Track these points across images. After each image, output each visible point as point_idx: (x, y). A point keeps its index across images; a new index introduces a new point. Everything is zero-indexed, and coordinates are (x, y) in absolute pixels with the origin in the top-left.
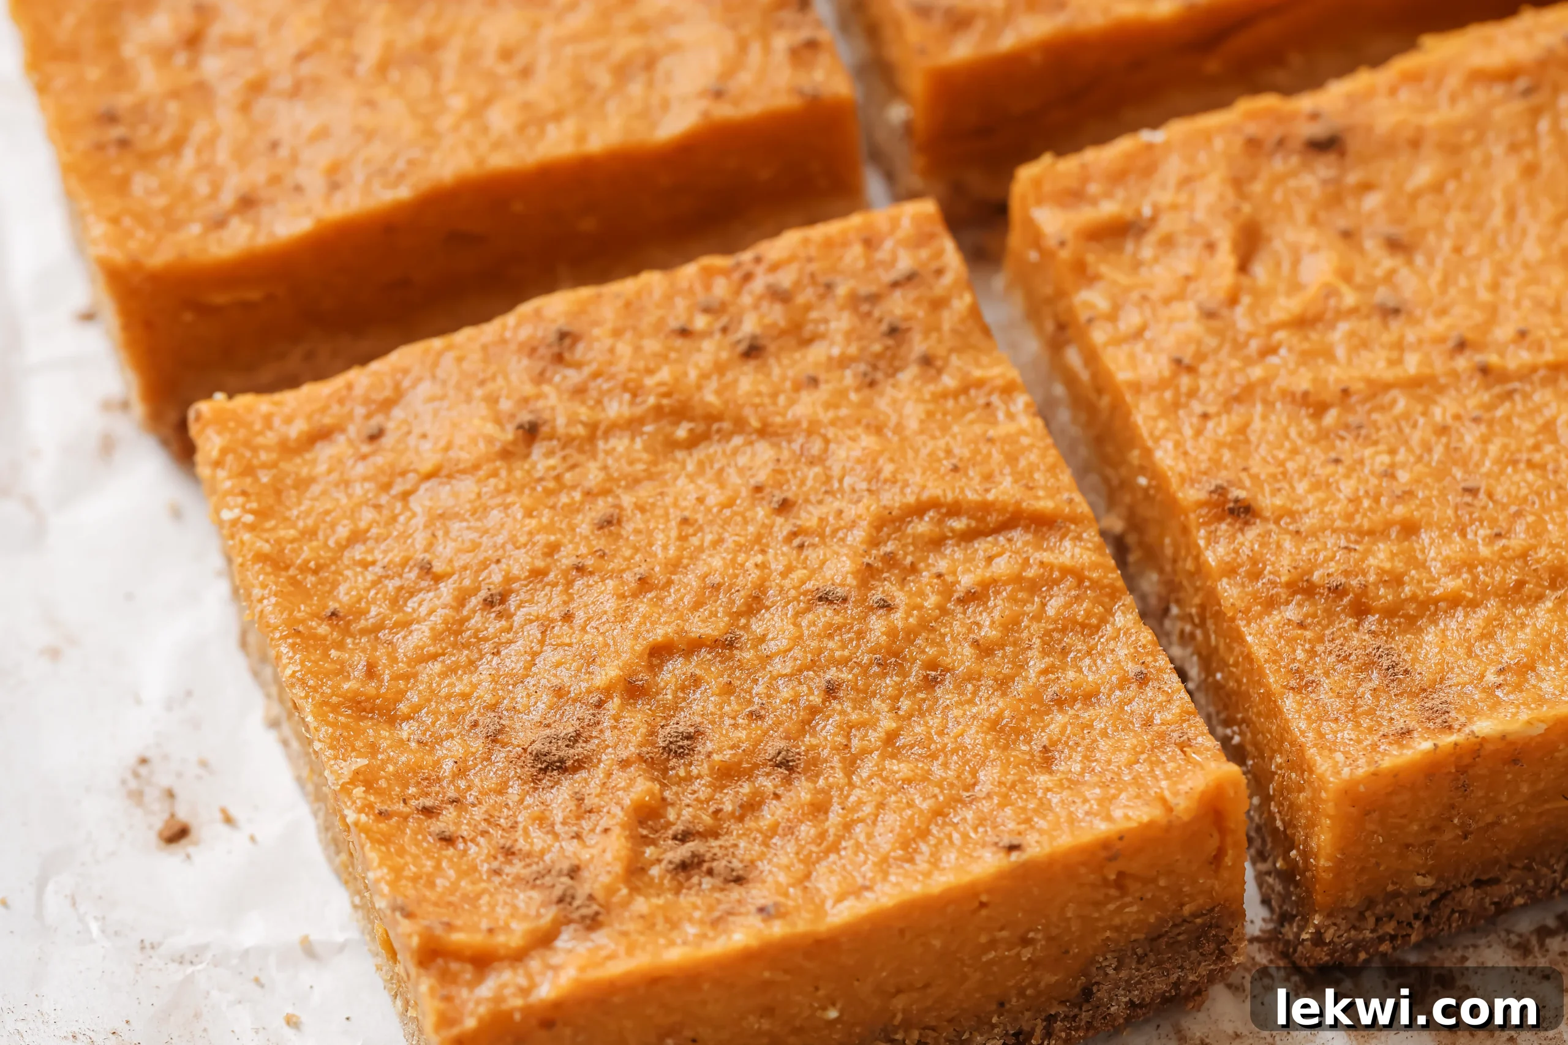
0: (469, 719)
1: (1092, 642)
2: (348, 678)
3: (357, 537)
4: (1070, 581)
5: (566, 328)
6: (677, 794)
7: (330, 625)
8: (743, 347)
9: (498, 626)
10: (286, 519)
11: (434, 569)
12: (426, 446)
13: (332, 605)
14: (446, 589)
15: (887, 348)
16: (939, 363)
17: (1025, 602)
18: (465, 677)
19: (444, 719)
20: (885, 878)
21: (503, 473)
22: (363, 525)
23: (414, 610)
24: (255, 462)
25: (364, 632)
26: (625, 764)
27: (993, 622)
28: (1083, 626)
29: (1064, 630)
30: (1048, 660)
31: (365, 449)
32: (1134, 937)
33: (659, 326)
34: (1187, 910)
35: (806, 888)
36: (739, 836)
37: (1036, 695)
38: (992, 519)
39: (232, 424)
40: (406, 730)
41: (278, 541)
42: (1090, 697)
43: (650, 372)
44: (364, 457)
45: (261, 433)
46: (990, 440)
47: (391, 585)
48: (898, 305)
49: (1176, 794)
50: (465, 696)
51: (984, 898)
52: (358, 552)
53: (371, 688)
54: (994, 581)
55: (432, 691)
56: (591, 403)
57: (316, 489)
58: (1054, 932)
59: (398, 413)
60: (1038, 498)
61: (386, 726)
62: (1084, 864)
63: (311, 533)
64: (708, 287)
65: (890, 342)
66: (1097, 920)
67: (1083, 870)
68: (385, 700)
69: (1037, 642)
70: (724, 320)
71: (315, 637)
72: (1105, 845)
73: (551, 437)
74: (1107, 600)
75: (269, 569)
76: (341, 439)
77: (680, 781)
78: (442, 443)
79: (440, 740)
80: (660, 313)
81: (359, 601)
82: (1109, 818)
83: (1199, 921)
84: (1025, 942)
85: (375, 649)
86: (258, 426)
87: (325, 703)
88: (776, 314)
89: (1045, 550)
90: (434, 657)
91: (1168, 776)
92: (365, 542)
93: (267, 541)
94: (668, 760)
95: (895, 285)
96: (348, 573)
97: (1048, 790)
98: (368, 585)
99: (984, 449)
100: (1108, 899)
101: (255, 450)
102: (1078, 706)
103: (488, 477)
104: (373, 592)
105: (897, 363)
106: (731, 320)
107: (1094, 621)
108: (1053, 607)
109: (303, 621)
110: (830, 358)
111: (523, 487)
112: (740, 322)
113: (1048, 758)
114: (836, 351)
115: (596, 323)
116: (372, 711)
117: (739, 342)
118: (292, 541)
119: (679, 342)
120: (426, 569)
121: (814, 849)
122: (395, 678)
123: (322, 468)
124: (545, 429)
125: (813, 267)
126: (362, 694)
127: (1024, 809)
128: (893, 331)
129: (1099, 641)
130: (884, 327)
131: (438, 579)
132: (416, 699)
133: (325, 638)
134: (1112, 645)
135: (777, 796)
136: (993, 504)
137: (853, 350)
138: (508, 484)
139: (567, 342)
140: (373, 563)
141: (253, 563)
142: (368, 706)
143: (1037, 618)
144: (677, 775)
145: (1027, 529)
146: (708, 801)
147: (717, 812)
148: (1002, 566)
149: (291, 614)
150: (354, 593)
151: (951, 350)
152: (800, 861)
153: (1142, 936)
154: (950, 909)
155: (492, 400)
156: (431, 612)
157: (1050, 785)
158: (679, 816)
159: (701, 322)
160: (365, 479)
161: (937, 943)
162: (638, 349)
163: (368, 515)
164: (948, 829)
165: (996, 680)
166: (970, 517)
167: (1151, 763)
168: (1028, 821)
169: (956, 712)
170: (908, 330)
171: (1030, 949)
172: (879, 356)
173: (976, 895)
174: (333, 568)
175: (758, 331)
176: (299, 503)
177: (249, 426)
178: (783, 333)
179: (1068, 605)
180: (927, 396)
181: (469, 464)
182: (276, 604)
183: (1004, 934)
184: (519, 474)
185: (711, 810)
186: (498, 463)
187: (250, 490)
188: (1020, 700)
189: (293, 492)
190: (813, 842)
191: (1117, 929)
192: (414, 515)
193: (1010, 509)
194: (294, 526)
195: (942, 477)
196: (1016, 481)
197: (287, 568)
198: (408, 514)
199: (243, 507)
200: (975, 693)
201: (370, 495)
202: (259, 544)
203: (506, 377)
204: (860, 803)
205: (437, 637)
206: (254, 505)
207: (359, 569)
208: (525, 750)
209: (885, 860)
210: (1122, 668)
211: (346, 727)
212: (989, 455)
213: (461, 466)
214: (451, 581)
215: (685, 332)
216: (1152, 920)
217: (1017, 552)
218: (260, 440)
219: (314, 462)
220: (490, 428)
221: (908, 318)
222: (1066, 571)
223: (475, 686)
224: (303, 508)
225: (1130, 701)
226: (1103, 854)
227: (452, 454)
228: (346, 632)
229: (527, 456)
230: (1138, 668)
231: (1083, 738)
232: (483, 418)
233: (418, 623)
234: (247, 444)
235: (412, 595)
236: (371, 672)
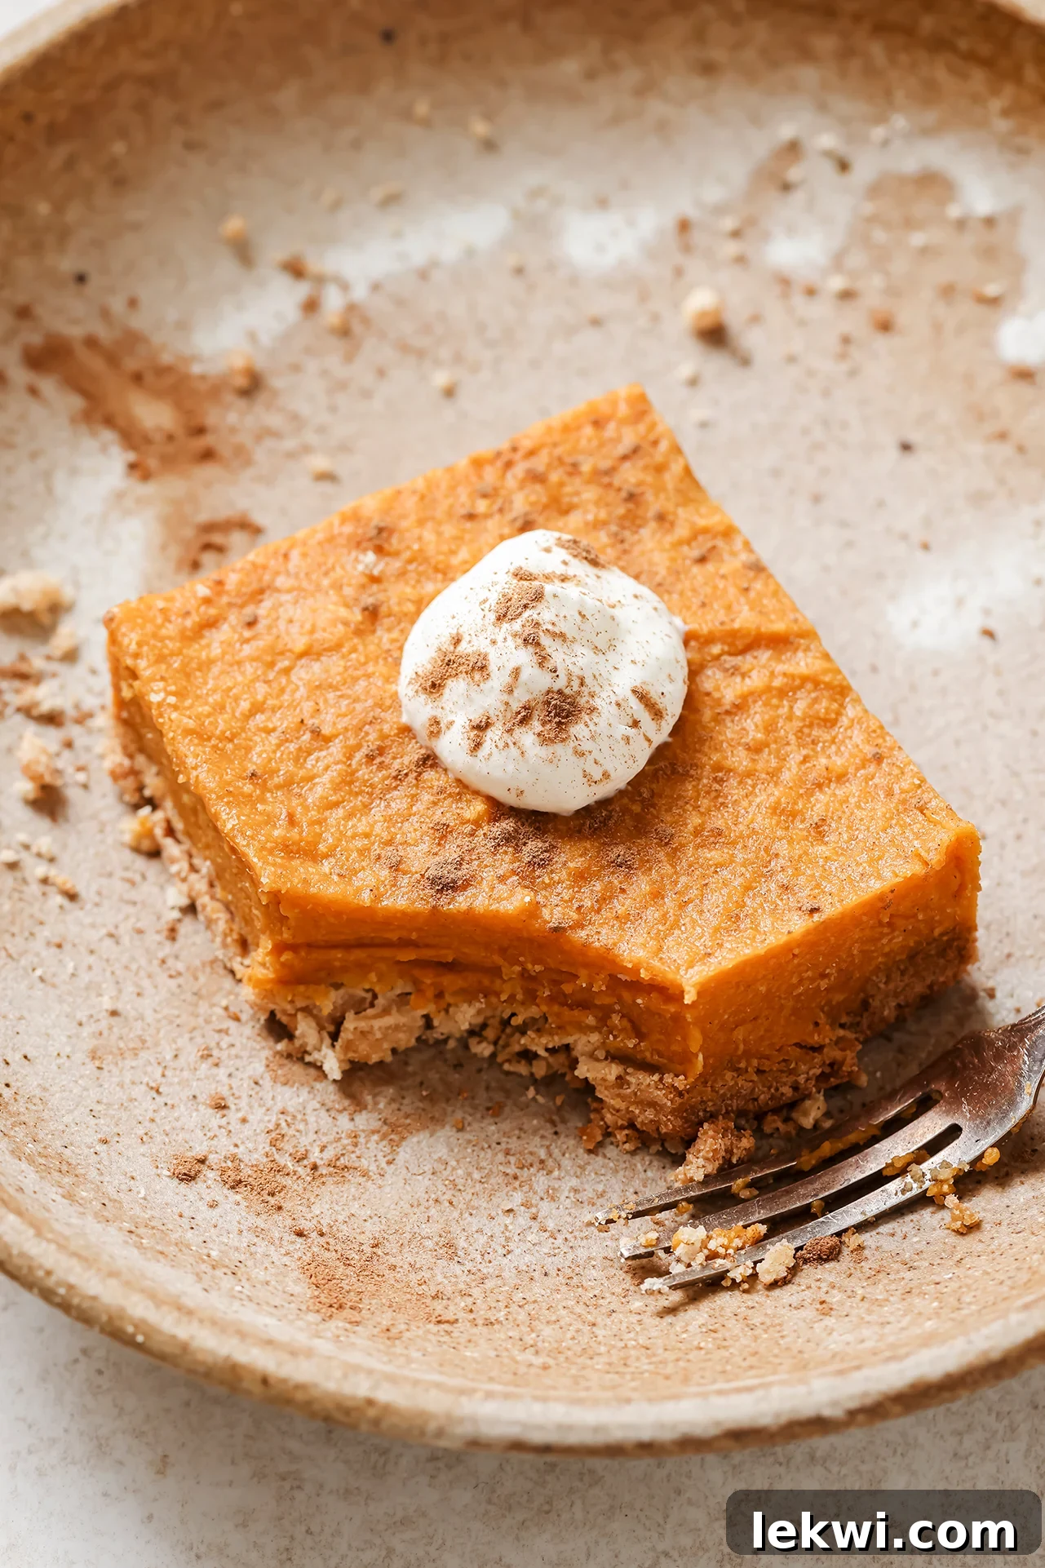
0: (373, 855)
1: (833, 733)
2: (274, 826)
3: (257, 708)
4: (809, 686)
5: (382, 524)
6: (546, 897)
7: (252, 784)
8: (519, 524)
9: (380, 775)
10: (198, 697)
11: (323, 732)
12: (295, 629)
13: (251, 768)
14: (336, 749)
15: (629, 511)
16: (671, 517)
17: (777, 707)
18: (363, 818)
19: (355, 855)
20: (720, 946)
21: (361, 648)
22: (260, 698)
23: (313, 766)
24: (166, 651)
25: (278, 787)
26: (502, 879)
27: (756, 726)
28: (825, 720)
29: (811, 726)
30: (804, 752)
31: (247, 634)
32: (898, 958)
33: (450, 514)
34: (937, 932)
35: (661, 959)
36: (601, 925)
37: (800, 781)
38: (740, 645)
39: (139, 621)
40: (326, 867)
41: (198, 717)
42: (841, 778)
43: (453, 552)
44: (247, 641)
45: (162, 626)
46: (723, 577)
47: (292, 747)
48: (630, 475)
49: (928, 851)
50: (367, 836)
51: (796, 951)
52: (260, 718)
53: (294, 834)
54: (751, 693)
55: (341, 832)
56: (413, 582)
57: (215, 670)
58: (844, 966)
59: (267, 604)
60: (771, 621)
61: (310, 863)
62: (865, 914)
63: (220, 708)
64: (480, 477)
65: (631, 506)
66: (873, 952)
67: (865, 918)
68: (308, 843)
69: (792, 738)
70: (499, 503)
71: (243, 794)
72: (881, 897)
73: (389, 615)
74: (838, 697)
75: (196, 741)
76: (225, 627)
77: (546, 887)
78: (308, 626)
79: (355, 872)
80: (450, 501)
81: (270, 760)
82: (879, 877)
83: (945, 938)
84: (823, 976)
85: (290, 800)
86: (159, 621)
87: (263, 848)
88: (538, 493)
89: (784, 663)
90: (336, 804)
91: (917, 836)
92: (263, 712)
93: (190, 718)
94: (534, 871)
95: (625, 458)
96: (257, 739)
97: (827, 859)
98: (274, 748)
99: (721, 584)
100: (883, 935)
101: (162, 639)
102: (833, 785)
103: (350, 653)
104: (278, 755)
105: (638, 522)
106: (504, 502)
107: (833, 716)
108: (800, 708)
109: (229, 784)
110: (587, 524)
111: (377, 658)
112: (511, 502)
113: (820, 833)
114: (590, 517)
115: (404, 516)
116: (298, 852)
117: (515, 520)
118: (209, 715)
119: (468, 525)
120: (316, 733)
121: (660, 927)
122: (312, 823)
123: (216, 651)
124: (383, 610)
125: (558, 451)
126: (288, 839)
127: (813, 876)
128: (631, 497)
129: (839, 731)
130: (624, 494)
131: (328, 740)
132: (331, 841)
133: (251, 796)
134: (849, 732)
135: (623, 891)
136: (739, 631)
137: (603, 515)
138: (366, 657)
139: (385, 535)
140: (274, 730)
141: (184, 738)
142: (295, 848)
143: (790, 718)
144: (543, 882)
145: (768, 647)
146: (571, 900)
147: (579, 908)
148: (756, 680)
149: (221, 778)
150: (264, 755)
151: (677, 505)
152: (651, 938)
153: (904, 957)
154: (773, 962)
155: (338, 586)
156: (327, 768)
157: (828, 854)
158: (552, 914)
159: (482, 506)
160: (253, 659)
161: (763, 989)
162: (439, 534)
163: (261, 689)
164: (758, 900)
165: (768, 774)
166: (724, 643)
167: (901, 826)
168: (818, 886)
169: (745, 803)
170: (642, 494)
171: (826, 981)
172: (623, 518)
173: (791, 950)
174: (244, 735)
175: (527, 508)
176: (205, 683)
177: (152, 620)
178: (546, 507)
179: (810, 706)
180: (667, 546)
181: (332, 644)
182: (209, 770)
183: (809, 973)
184: (372, 648)
185: (576, 906)
186: (356, 641)
187: (167, 676)
188: (791, 788)
189: (198, 674)
190: (659, 922)
191: (886, 955)
192: (297, 688)
193: (753, 633)
194: (206, 703)
195: (695, 613)
196: (752, 609)
197: (209, 739)
198: (293, 686)
199: (165, 690)
200: (754, 786)
201: (259, 672)
202: (186, 720)
203: (343, 568)
204: (687, 887)
205: (336, 788)
206: (173, 688)
207: (264, 735)
208: (423, 876)
209: (717, 930)
210: (861, 751)
211: (281, 866)
212: (725, 590)
213: (326, 646)
214: (337, 741)
215: (471, 517)
216: (912, 944)
217: (764, 667)
218: (164, 632)
219: (208, 646)
220: (343, 612)
221: (640, 484)
222: (805, 679)
223: (372, 826)
224: (209, 686)
225: (873, 777)
226: (881, 905)
227: (319, 635)
228: (265, 788)
229: (374, 632)
230: (875, 750)
231: (844, 812)
232: (335, 604)
233: (319, 776)
234: (155, 636)
235: (309, 754)
236: (292, 821)
